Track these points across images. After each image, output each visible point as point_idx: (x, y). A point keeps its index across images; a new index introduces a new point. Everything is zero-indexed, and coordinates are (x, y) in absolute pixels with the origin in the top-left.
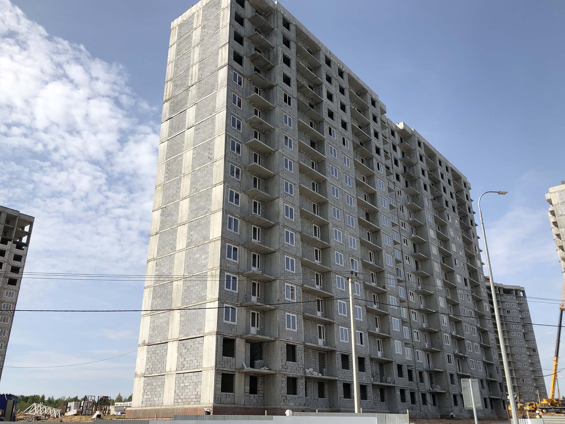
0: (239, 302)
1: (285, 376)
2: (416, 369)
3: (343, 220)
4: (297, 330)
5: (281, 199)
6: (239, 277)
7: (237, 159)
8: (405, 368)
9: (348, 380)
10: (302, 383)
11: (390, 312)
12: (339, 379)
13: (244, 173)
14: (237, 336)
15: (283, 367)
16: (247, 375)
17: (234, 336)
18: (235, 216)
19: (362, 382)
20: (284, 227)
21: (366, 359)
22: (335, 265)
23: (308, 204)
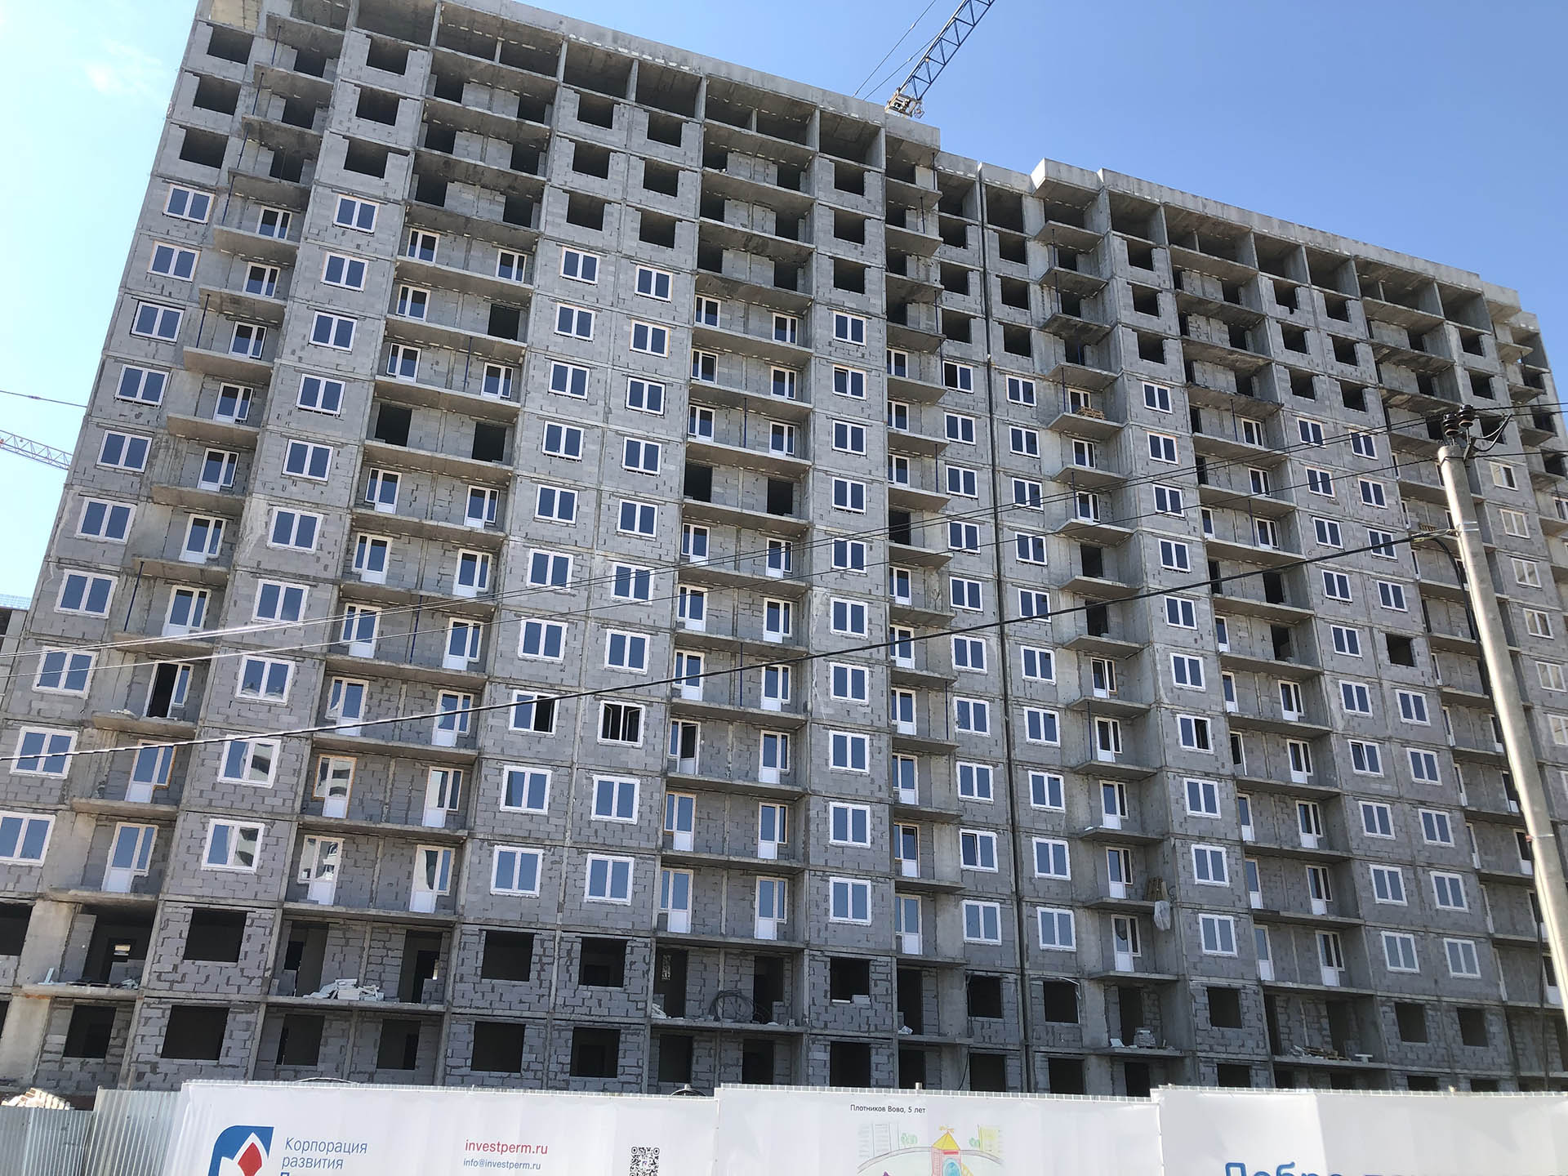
0: (67, 802)
1: (165, 1003)
2: (1023, 975)
3: (590, 522)
4: (261, 867)
5: (262, 496)
6: (81, 734)
7: (138, 416)
8: (879, 969)
9: (508, 1013)
10: (248, 1023)
11: (816, 784)
12: (459, 1011)
13: (168, 448)
14: (42, 896)
15: (159, 979)
16: (61, 1003)
17: (28, 896)
18: (99, 571)
19: (587, 1018)
20: (256, 574)
21: (629, 943)
22: (514, 658)
23: (443, 493)
